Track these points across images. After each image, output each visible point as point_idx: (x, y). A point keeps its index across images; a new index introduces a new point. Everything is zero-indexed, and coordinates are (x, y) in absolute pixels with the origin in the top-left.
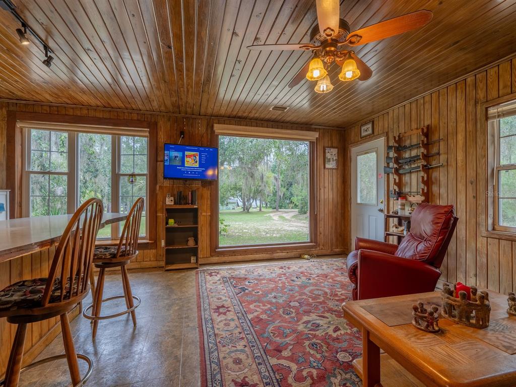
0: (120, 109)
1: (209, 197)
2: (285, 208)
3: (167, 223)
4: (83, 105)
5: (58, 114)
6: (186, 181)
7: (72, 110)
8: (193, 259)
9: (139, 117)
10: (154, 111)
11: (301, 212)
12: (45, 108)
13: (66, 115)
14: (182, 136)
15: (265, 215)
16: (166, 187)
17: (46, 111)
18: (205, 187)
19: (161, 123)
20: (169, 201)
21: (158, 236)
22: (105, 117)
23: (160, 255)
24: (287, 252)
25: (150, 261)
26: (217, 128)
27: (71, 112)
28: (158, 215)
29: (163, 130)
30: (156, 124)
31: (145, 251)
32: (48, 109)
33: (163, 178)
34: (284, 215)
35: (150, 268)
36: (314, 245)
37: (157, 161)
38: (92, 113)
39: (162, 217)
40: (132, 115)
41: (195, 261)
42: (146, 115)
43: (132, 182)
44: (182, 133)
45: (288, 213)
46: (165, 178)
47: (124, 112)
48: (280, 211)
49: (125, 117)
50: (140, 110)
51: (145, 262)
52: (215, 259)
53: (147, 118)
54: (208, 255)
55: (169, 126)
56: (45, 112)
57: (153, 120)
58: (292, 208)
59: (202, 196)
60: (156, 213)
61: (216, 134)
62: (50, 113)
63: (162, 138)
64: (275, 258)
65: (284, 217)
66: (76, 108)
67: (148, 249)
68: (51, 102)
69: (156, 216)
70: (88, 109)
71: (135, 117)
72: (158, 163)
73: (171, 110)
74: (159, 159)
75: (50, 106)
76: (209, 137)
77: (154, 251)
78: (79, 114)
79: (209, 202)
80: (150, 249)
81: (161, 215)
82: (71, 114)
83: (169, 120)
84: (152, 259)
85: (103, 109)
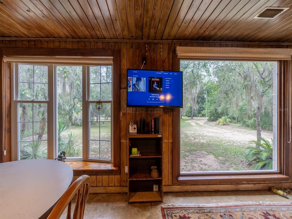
0: (86, 38)
1: (171, 123)
2: (196, 116)
3: (130, 153)
4: (55, 38)
5: (35, 48)
6: (148, 108)
7: (46, 44)
8: (155, 188)
9: (104, 46)
10: (117, 39)
11: (210, 120)
12: (24, 43)
13: (42, 48)
14: (144, 62)
15: (185, 122)
16: (129, 114)
17: (26, 45)
18: (166, 114)
19: (124, 50)
20: (133, 130)
21: (121, 163)
22: (73, 48)
23: (124, 181)
24: (255, 184)
25: (115, 186)
26: (181, 51)
27: (45, 45)
28: (121, 141)
29: (125, 56)
30: (119, 51)
31: (110, 176)
32: (27, 44)
33: (126, 106)
34: (198, 122)
35: (114, 193)
36: (287, 178)
37: (120, 88)
38: (63, 45)
39: (125, 143)
40: (98, 44)
41: (158, 189)
42: (110, 43)
43: (99, 108)
44: (144, 58)
45: (200, 120)
46: (128, 106)
47: (91, 42)
48: (194, 119)
49: (92, 47)
50: (105, 38)
51: (110, 188)
52: (176, 188)
53: (111, 47)
54: (170, 183)
55: (131, 53)
56: (25, 47)
57: (116, 48)
58: (201, 117)
59: (163, 123)
60: (120, 140)
61: (178, 57)
62: (29, 48)
63: (125, 64)
64: (241, 189)
65: (199, 124)
66: (50, 41)
67: (113, 175)
68: (29, 37)
69: (120, 142)
70: (60, 41)
71: (100, 45)
72: (122, 90)
73: (134, 35)
74: (123, 86)
75: (29, 41)
76: (171, 62)
77: (118, 176)
78: (52, 47)
79: (171, 129)
80: (115, 175)
81: (125, 142)
82: (46, 47)
83: (132, 47)
84: (116, 184)
85: (72, 40)
